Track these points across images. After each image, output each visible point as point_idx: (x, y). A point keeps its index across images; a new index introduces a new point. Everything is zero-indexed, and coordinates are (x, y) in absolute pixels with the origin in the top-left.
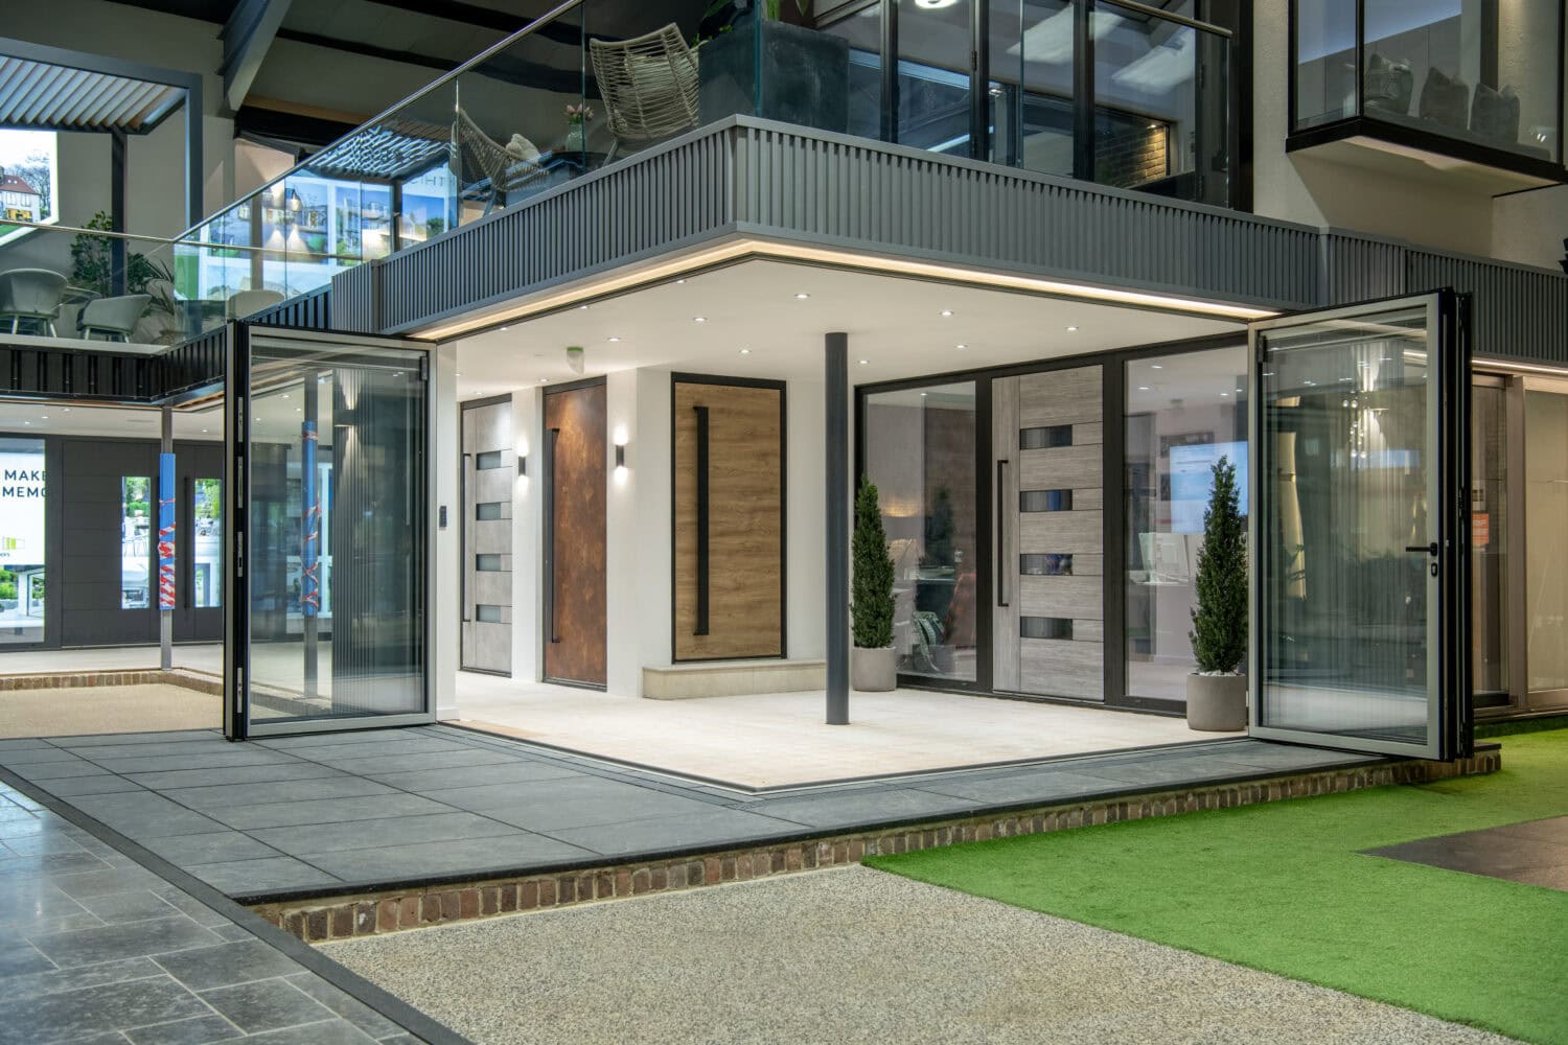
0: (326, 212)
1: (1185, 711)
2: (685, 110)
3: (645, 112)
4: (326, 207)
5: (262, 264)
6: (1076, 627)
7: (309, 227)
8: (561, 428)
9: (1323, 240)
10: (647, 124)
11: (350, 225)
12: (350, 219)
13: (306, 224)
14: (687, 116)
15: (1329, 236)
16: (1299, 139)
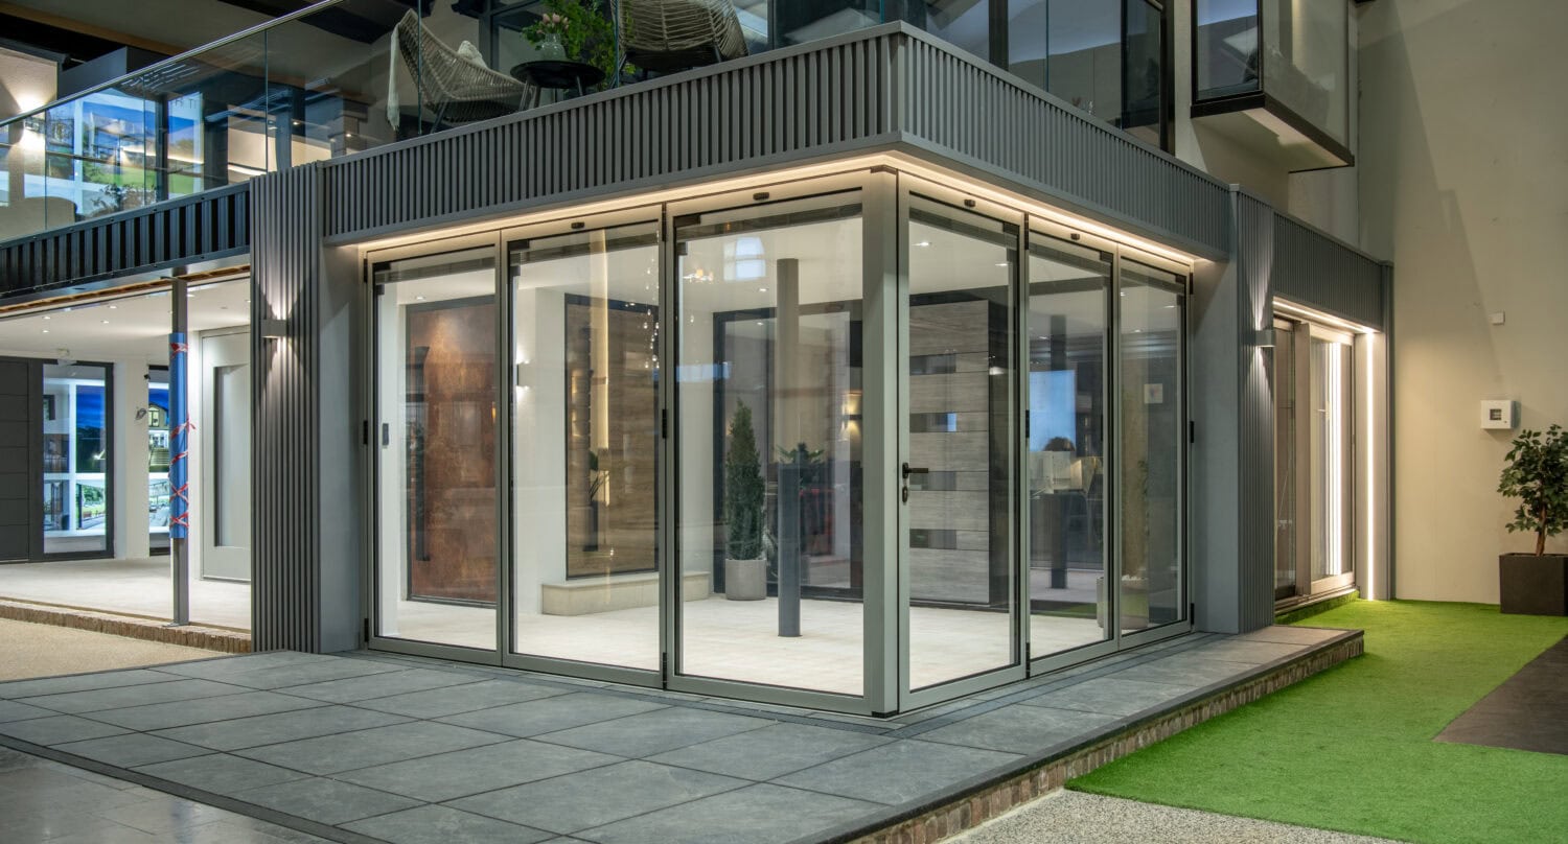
0: (73, 126)
1: (1095, 612)
2: (709, 25)
3: (668, 23)
4: (73, 121)
5: (23, 177)
6: (960, 536)
7: (57, 140)
8: (431, 346)
9: (1233, 196)
10: (668, 35)
11: (96, 140)
12: (96, 134)
13: (54, 137)
14: (710, 31)
15: (1238, 193)
16: (1199, 109)
